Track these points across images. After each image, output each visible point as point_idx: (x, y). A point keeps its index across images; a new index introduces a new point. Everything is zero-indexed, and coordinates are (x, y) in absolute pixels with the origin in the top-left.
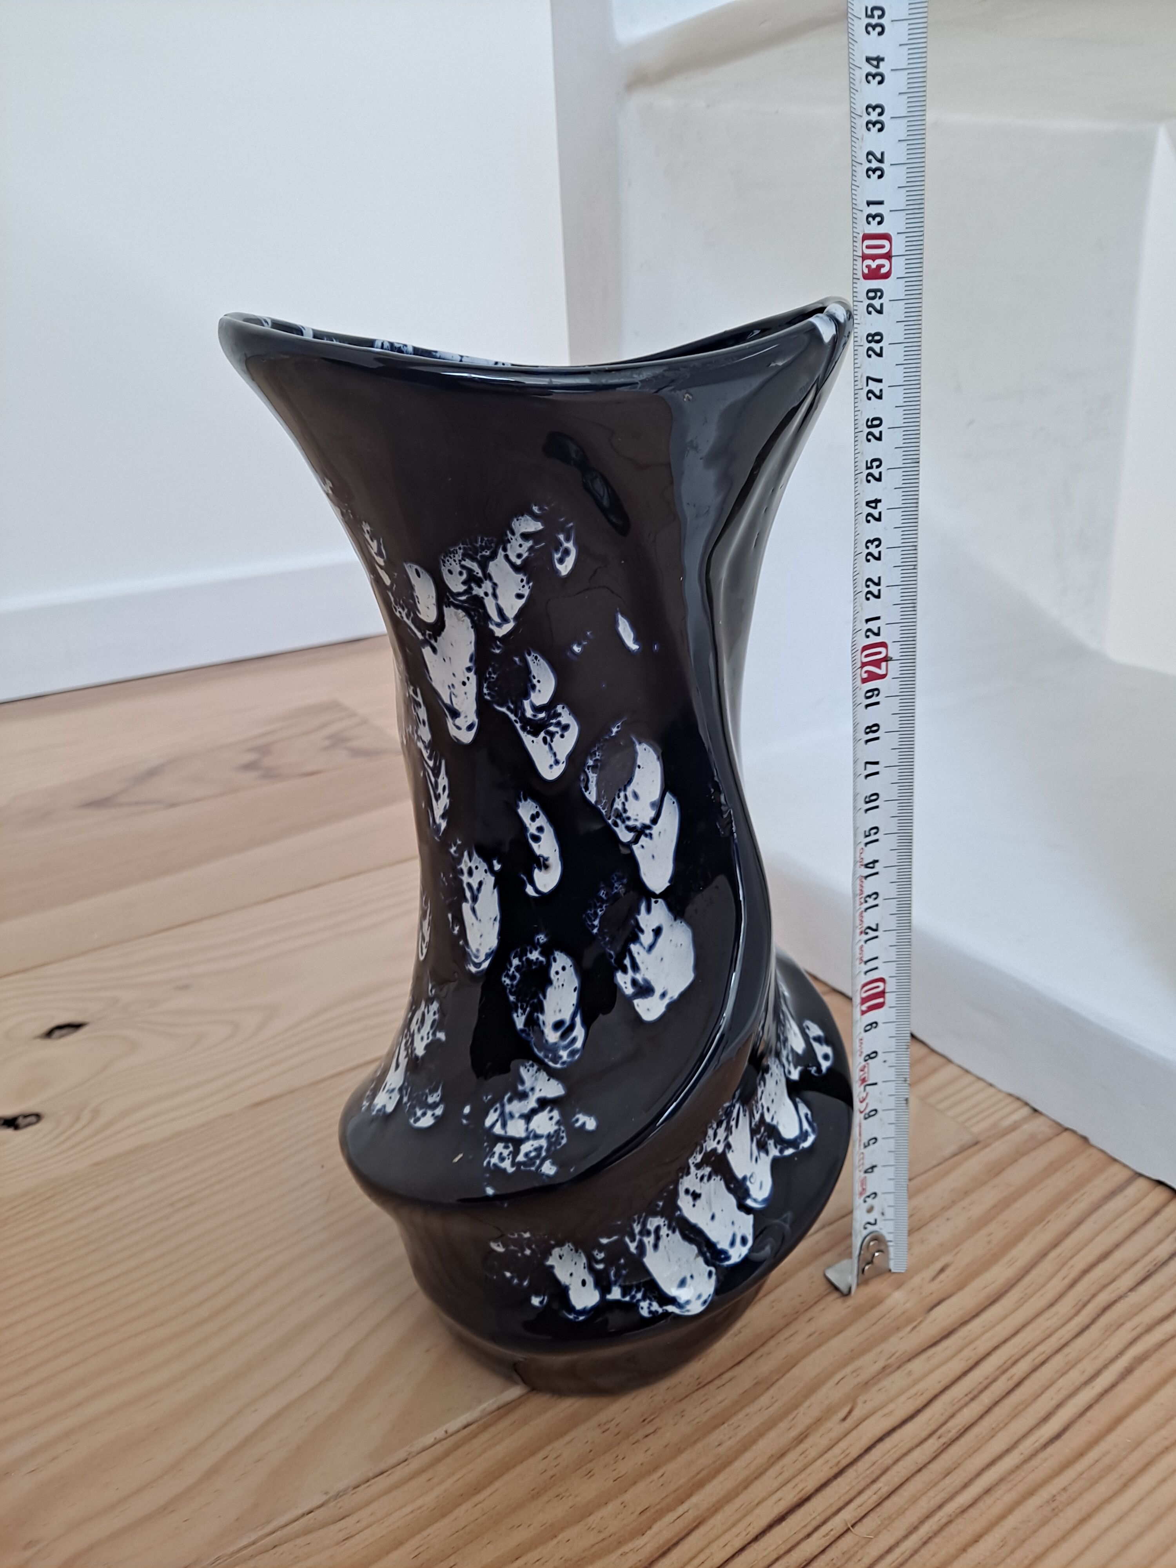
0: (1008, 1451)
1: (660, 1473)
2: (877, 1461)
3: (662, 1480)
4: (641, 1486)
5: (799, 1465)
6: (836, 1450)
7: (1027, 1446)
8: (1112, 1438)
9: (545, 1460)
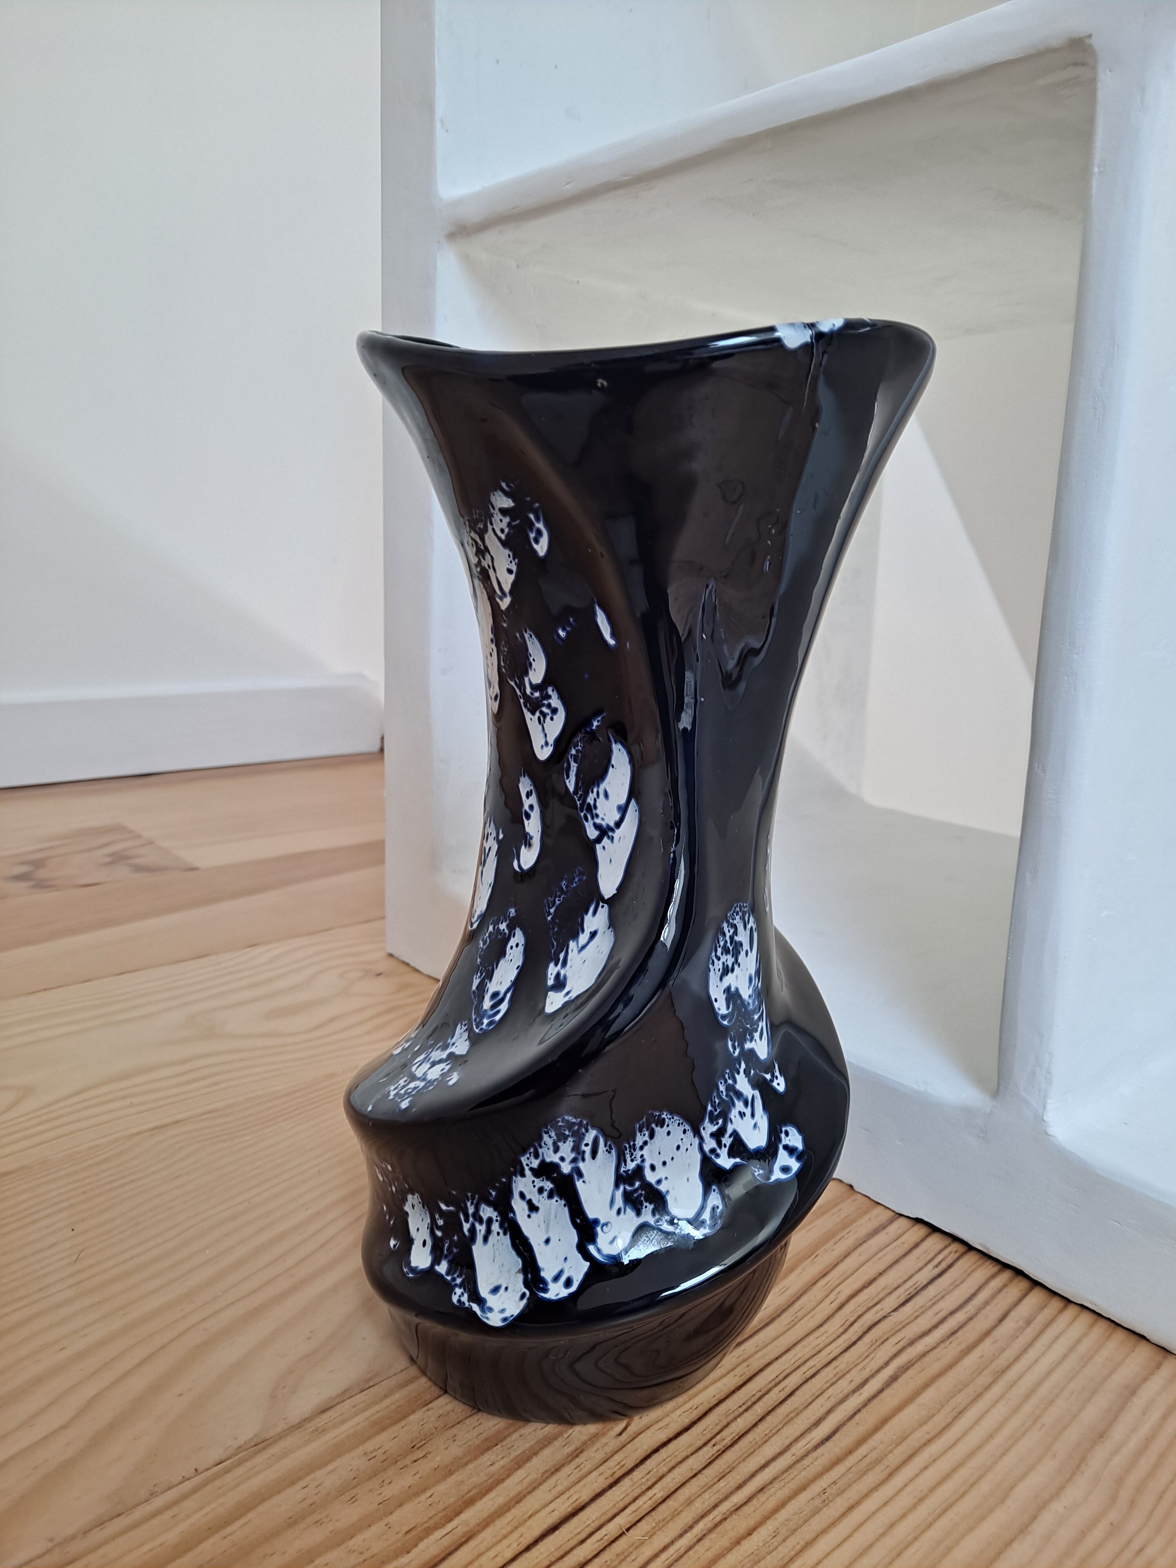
0: (780, 1454)
1: (428, 1494)
2: (652, 1470)
3: (430, 1501)
4: (408, 1507)
5: (573, 1478)
6: (611, 1463)
7: (798, 1449)
8: (879, 1436)
9: (304, 1490)
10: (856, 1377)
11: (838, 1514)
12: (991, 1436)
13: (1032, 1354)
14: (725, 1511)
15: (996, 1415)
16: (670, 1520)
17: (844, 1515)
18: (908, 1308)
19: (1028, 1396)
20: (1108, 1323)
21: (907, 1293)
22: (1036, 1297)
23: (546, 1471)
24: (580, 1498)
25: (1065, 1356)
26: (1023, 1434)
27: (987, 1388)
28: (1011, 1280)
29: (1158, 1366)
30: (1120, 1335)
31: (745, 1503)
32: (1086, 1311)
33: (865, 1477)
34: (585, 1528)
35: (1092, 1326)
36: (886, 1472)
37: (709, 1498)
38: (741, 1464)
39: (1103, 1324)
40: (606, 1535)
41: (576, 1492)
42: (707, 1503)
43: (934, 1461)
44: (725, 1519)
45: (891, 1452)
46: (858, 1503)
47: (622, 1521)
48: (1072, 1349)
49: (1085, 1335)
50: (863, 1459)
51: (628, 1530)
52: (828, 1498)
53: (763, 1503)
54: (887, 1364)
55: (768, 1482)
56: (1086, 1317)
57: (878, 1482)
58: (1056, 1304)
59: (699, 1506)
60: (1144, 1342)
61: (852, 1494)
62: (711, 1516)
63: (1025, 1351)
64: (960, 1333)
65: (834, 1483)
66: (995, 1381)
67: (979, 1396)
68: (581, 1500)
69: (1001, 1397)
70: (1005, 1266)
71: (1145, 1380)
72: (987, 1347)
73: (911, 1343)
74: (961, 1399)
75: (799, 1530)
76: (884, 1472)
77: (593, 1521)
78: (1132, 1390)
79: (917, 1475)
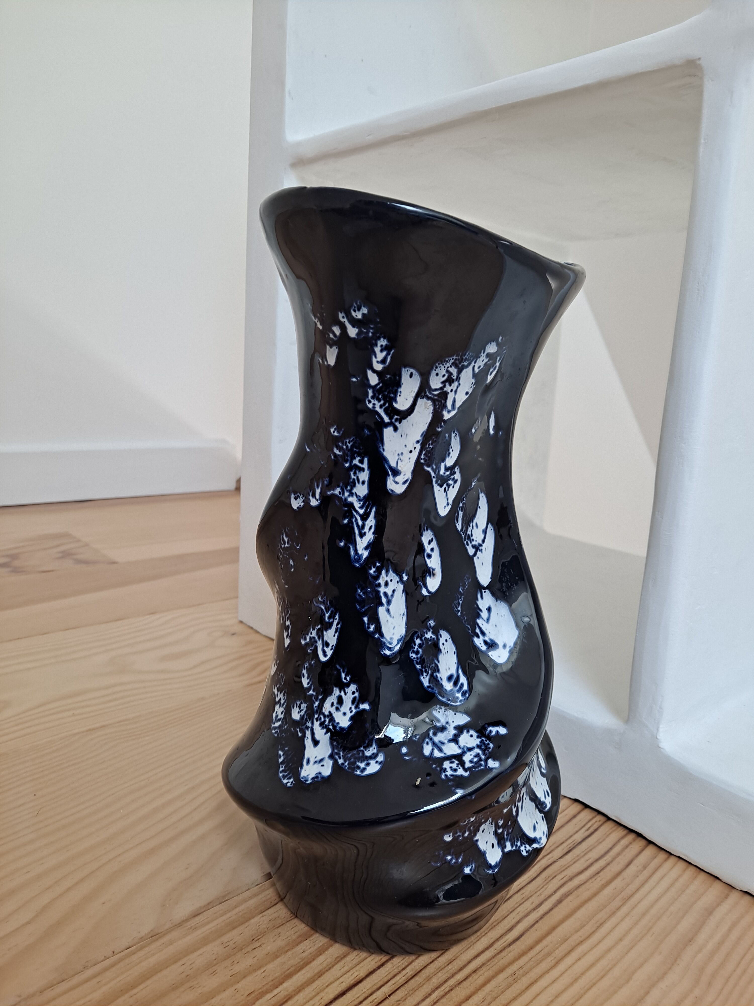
9: (183, 966)
10: (536, 900)
11: (523, 988)
12: (621, 940)
13: (647, 887)
14: (452, 984)
15: (625, 925)
16: (417, 990)
17: (527, 988)
18: (569, 857)
19: (644, 914)
20: (695, 868)
21: (569, 847)
22: (651, 850)
23: (338, 957)
24: (359, 974)
25: (668, 889)
26: (641, 939)
27: (618, 909)
28: (634, 840)
29: (727, 897)
30: (702, 876)
31: (464, 980)
32: (681, 860)
33: (541, 964)
34: (362, 994)
35: (685, 870)
36: (554, 962)
37: (442, 976)
38: (462, 955)
39: (692, 869)
40: (376, 998)
41: (357, 971)
42: (440, 979)
43: (585, 955)
44: (452, 990)
45: (557, 948)
46: (536, 981)
47: (386, 990)
48: (672, 885)
49: (680, 876)
50: (539, 953)
51: (389, 996)
52: (517, 978)
53: (476, 980)
54: (555, 892)
55: (479, 967)
56: (681, 864)
57: (548, 967)
58: (662, 855)
59: (435, 981)
60: (718, 881)
61: (533, 975)
62: (443, 988)
63: (642, 885)
64: (602, 873)
65: (521, 968)
66: (623, 904)
67: (614, 913)
68: (360, 975)
69: (627, 915)
70: (631, 831)
71: (718, 905)
72: (618, 883)
73: (571, 879)
74: (602, 915)
75: (498, 998)
76: (553, 962)
77: (368, 990)
78: (710, 911)
79: (574, 964)
